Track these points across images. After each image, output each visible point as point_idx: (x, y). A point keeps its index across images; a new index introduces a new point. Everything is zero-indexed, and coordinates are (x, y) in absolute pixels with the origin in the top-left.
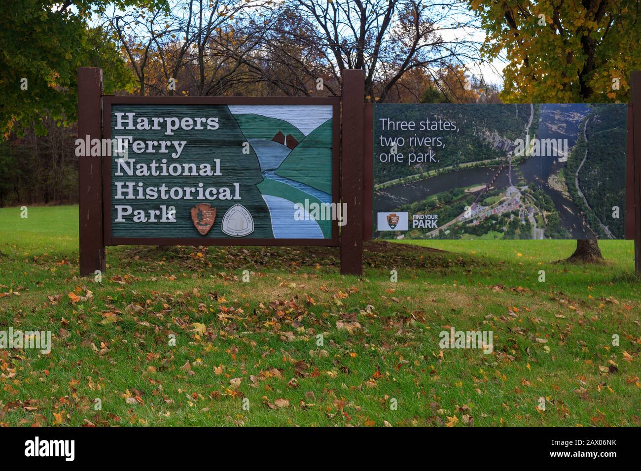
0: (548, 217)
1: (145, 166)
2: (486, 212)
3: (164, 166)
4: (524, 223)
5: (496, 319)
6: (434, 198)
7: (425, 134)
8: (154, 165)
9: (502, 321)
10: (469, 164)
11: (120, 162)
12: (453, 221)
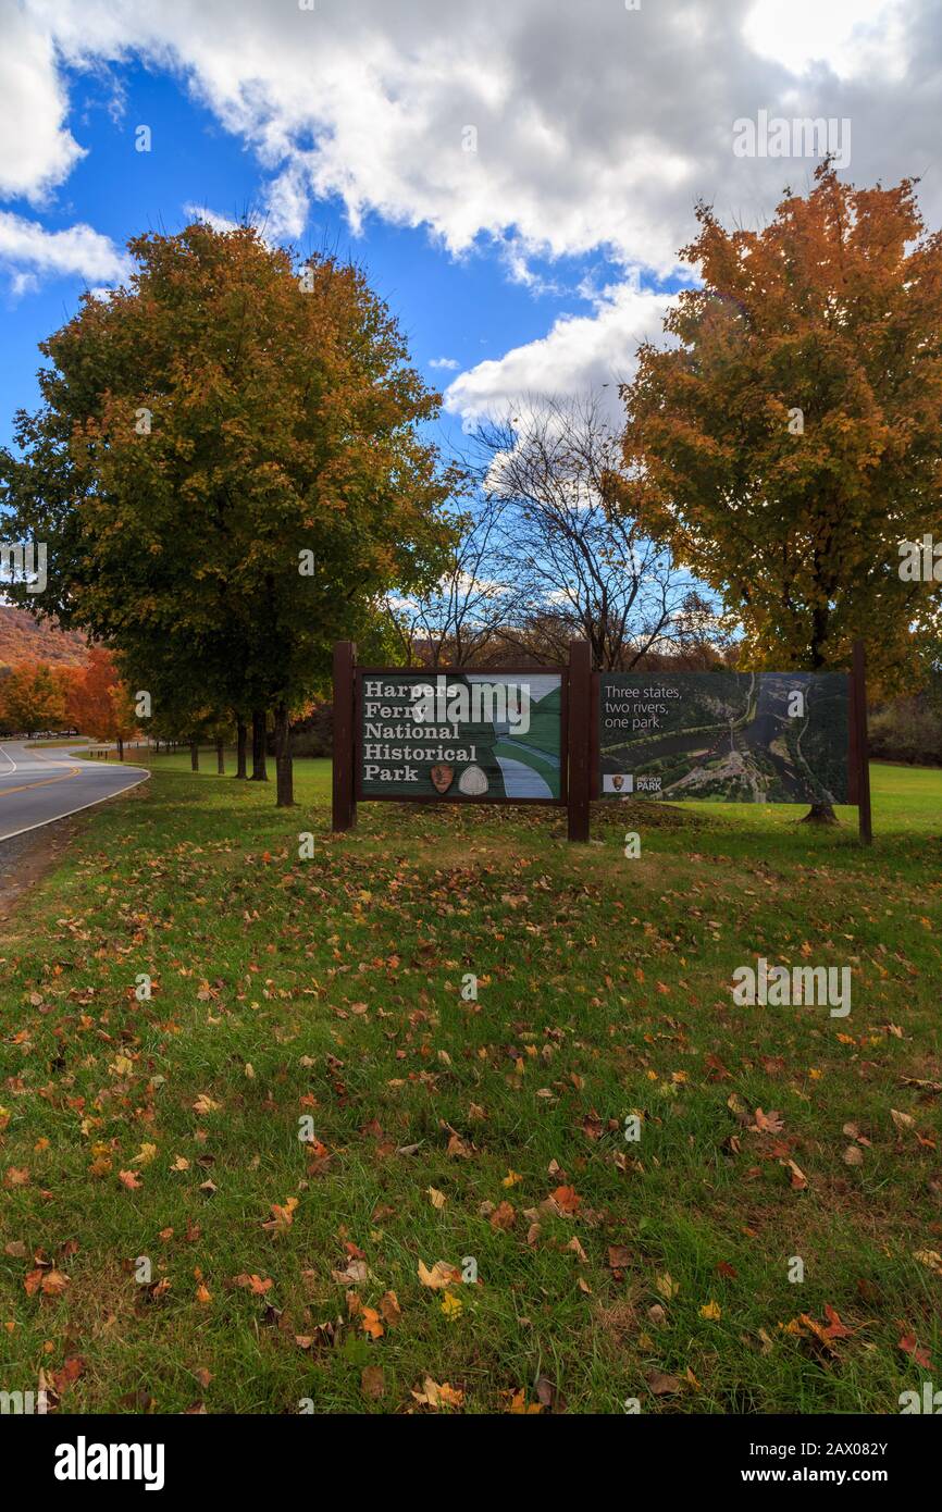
0: (770, 781)
1: (391, 730)
2: (708, 775)
3: (408, 730)
4: (746, 786)
5: (676, 895)
6: (658, 762)
7: (650, 701)
8: (399, 729)
9: (682, 898)
10: (692, 730)
11: (369, 726)
12: (677, 784)
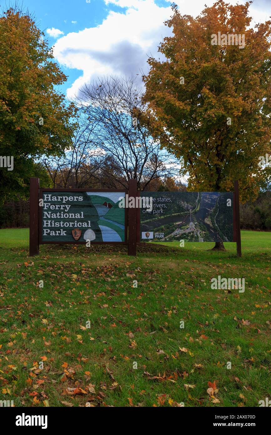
0: (205, 234)
1: (55, 215)
2: (181, 232)
3: (62, 215)
4: (196, 236)
6: (163, 227)
7: (159, 203)
8: (58, 214)
9: (188, 273)
10: (176, 214)
11: (46, 213)
12: (170, 235)
